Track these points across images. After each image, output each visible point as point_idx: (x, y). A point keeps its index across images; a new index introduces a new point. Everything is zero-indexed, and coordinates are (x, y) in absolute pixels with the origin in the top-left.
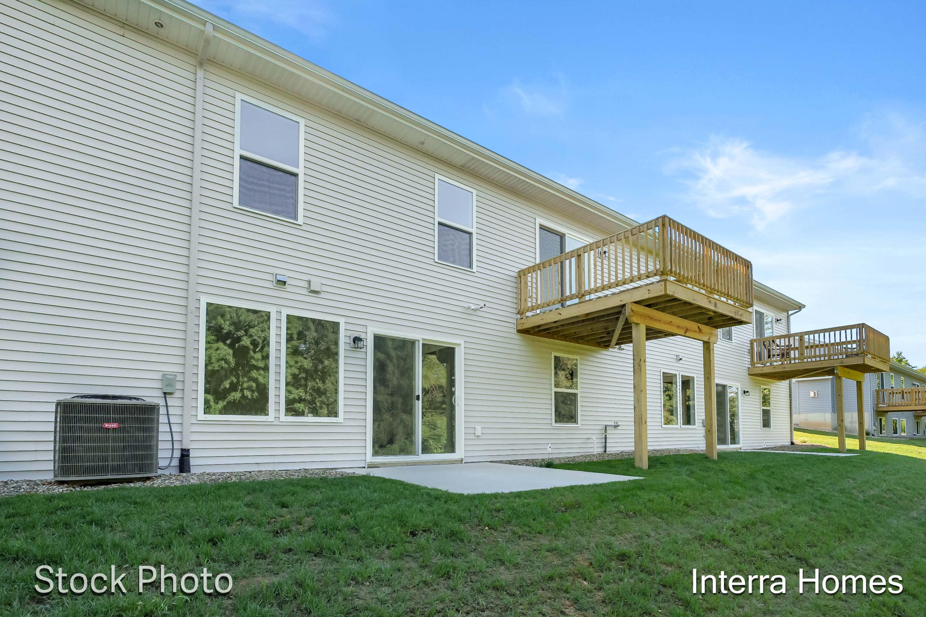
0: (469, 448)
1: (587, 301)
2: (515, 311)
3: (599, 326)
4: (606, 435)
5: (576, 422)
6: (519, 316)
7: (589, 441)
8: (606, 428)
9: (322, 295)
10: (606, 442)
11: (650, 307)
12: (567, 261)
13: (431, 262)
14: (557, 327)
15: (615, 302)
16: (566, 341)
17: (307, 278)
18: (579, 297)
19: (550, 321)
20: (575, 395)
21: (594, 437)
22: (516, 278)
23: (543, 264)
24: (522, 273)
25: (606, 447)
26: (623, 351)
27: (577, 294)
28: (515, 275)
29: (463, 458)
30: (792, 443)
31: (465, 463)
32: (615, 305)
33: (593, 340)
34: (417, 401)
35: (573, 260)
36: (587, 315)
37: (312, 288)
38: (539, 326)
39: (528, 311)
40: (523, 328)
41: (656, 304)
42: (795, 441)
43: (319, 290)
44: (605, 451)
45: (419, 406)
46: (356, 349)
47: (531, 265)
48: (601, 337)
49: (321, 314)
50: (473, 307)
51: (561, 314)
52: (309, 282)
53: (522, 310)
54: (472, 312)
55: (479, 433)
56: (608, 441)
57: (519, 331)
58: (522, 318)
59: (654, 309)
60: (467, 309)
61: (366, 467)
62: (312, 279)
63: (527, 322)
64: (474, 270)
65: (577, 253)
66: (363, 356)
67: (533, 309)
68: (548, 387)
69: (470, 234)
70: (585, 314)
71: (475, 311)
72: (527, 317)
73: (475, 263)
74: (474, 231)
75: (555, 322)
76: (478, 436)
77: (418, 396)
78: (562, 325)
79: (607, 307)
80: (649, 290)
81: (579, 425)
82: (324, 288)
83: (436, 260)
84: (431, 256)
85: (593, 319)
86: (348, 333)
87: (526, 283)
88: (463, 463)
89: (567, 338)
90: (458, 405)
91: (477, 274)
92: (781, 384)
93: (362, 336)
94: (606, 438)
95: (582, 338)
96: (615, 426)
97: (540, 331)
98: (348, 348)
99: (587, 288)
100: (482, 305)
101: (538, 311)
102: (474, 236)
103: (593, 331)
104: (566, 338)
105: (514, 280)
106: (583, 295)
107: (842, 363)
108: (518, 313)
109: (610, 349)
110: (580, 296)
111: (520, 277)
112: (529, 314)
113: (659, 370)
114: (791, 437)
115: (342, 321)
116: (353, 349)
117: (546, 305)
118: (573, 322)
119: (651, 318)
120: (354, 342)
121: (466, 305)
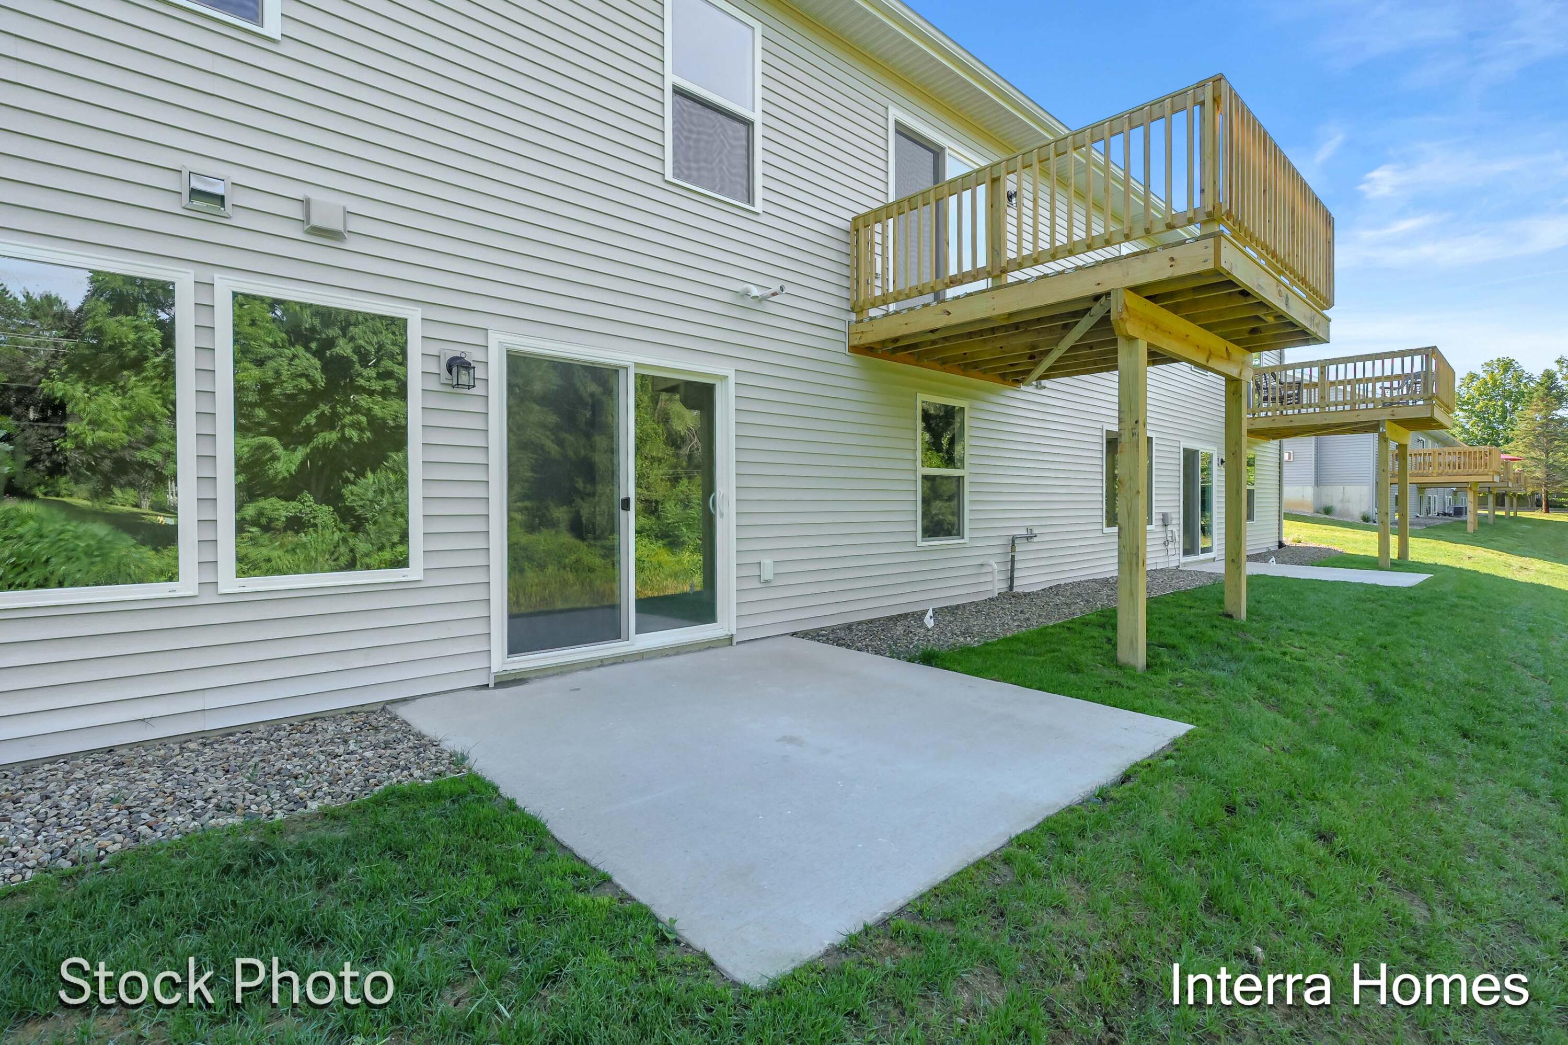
0: (746, 610)
1: (1012, 284)
2: (847, 306)
3: (1020, 342)
4: (1013, 557)
5: (959, 533)
6: (853, 317)
7: (984, 570)
8: (1013, 541)
9: (352, 244)
10: (1012, 570)
11: (1155, 302)
12: (953, 200)
13: (656, 180)
14: (934, 342)
15: (1085, 287)
16: (945, 370)
17: (298, 192)
18: (994, 274)
19: (923, 329)
20: (960, 479)
21: (992, 562)
22: (848, 232)
23: (909, 200)
24: (861, 221)
25: (1012, 578)
26: (1043, 392)
27: (989, 269)
28: (846, 226)
29: (734, 632)
30: (1281, 545)
31: (738, 643)
32: (1076, 296)
33: (994, 369)
34: (622, 512)
35: (981, 190)
36: (1011, 315)
37: (315, 221)
38: (896, 340)
39: (874, 305)
40: (862, 342)
41: (1171, 295)
42: (1287, 540)
43: (339, 227)
44: (1011, 587)
45: (629, 521)
46: (456, 390)
47: (876, 205)
48: (1011, 365)
49: (347, 295)
50: (755, 292)
51: (949, 313)
52: (306, 203)
53: (861, 303)
54: (748, 303)
55: (768, 574)
56: (1017, 566)
57: (855, 349)
58: (862, 321)
59: (1162, 306)
60: (742, 296)
61: (491, 685)
62: (315, 195)
63: (870, 328)
64: (759, 206)
65: (991, 174)
66: (478, 407)
67: (885, 299)
68: (909, 466)
69: (748, 124)
70: (1004, 314)
71: (760, 301)
72: (871, 319)
73: (759, 193)
74: (757, 117)
75: (932, 331)
76: (766, 581)
77: (626, 502)
78: (946, 339)
79: (1061, 299)
80: (1172, 259)
81: (966, 540)
82: (355, 225)
83: (669, 176)
84: (656, 166)
85: (1016, 326)
86: (434, 349)
87: (871, 243)
88: (734, 643)
89: (946, 366)
90: (722, 515)
91: (764, 219)
92: (1269, 446)
93: (473, 355)
94: (1013, 561)
95: (975, 366)
96: (1027, 538)
97: (895, 350)
98: (434, 385)
99: (1011, 255)
100: (776, 288)
101: (892, 307)
102: (759, 130)
103: (1004, 352)
104: (944, 363)
105: (842, 237)
106: (1004, 271)
107: (1393, 415)
108: (853, 310)
109: (1023, 388)
110: (997, 272)
111: (857, 231)
112: (873, 312)
113: (1099, 426)
114: (1280, 533)
115: (414, 316)
116: (449, 389)
117: (915, 292)
118: (970, 333)
119: (1157, 327)
120: (450, 371)
121: (739, 287)
